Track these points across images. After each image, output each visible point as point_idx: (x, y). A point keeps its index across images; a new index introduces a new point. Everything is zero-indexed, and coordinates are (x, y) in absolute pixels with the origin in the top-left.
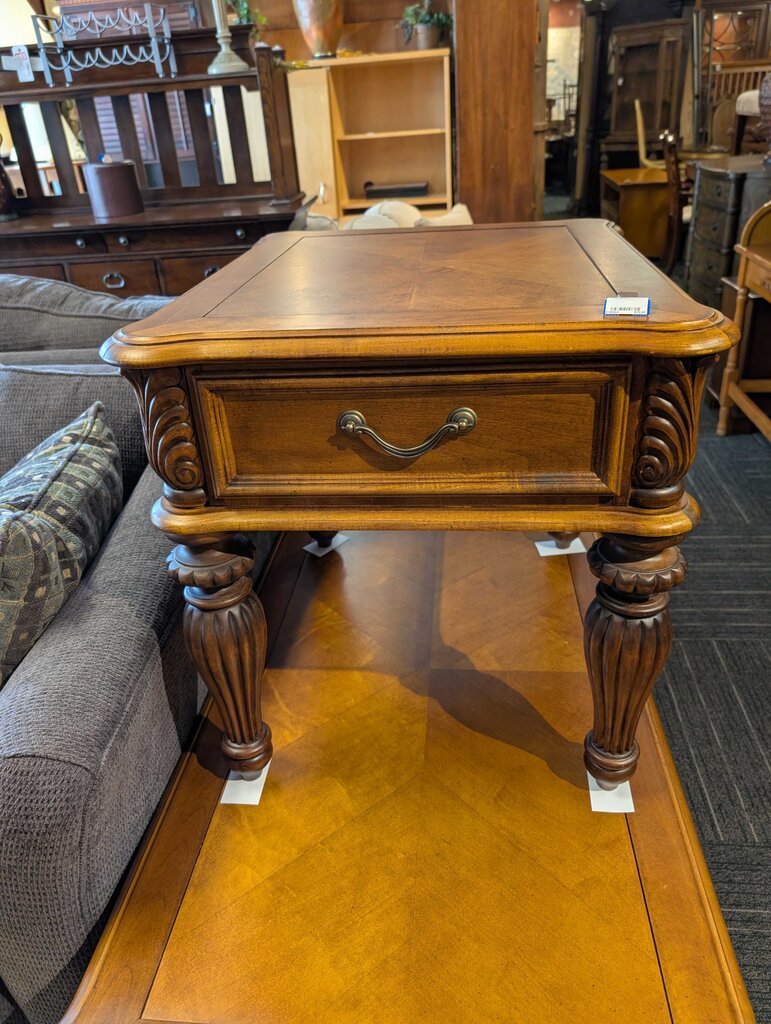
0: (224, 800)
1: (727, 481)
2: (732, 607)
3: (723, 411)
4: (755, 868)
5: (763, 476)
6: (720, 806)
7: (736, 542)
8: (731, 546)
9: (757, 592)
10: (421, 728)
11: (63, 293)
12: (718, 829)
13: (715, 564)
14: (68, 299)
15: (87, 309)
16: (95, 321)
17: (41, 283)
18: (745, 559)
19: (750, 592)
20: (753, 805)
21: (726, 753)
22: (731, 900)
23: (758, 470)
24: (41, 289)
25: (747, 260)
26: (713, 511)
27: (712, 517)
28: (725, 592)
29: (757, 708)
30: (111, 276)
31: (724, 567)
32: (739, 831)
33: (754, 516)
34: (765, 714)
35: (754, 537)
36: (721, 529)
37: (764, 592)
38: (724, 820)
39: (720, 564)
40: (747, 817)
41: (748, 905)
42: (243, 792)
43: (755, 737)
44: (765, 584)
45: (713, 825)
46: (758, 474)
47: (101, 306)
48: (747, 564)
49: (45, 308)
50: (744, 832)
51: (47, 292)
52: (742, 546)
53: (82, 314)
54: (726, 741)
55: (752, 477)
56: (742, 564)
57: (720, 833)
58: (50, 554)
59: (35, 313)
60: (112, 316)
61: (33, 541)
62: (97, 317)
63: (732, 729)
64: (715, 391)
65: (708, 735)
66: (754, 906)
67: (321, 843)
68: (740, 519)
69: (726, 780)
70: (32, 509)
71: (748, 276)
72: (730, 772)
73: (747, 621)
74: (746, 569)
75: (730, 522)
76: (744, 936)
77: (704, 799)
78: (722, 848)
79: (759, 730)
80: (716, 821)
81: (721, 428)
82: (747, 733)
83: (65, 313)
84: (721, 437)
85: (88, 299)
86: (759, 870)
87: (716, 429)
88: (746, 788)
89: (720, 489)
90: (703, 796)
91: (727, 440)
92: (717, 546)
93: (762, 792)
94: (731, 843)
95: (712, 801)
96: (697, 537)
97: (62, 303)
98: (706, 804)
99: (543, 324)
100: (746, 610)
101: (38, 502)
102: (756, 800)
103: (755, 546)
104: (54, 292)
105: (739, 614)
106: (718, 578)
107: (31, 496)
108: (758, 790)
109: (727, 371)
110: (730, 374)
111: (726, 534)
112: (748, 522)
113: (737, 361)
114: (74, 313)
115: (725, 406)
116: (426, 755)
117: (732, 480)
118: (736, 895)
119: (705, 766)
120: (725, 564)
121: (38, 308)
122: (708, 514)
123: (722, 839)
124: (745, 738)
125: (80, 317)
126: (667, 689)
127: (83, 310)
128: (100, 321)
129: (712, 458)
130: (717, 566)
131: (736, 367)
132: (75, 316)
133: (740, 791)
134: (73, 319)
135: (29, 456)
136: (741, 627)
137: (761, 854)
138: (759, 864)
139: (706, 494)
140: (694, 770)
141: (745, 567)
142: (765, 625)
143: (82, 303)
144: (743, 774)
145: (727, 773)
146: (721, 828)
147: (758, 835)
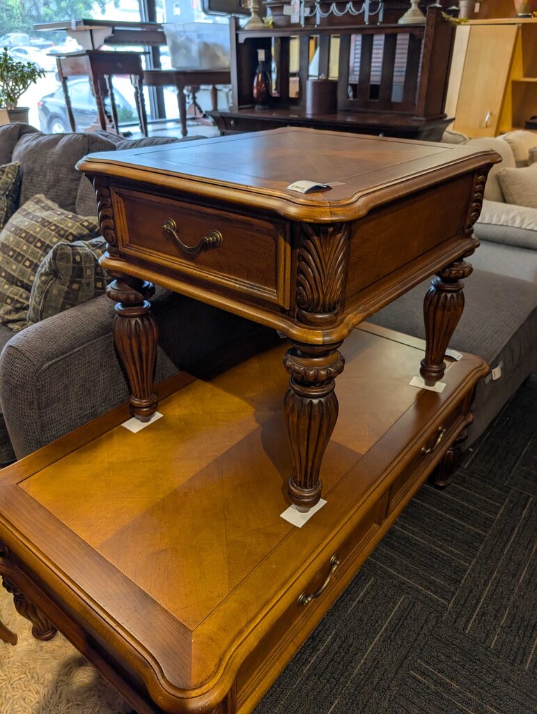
0: (124, 425)
4: (474, 660)
6: (484, 614)
12: (470, 625)
20: (510, 627)
21: (520, 587)
32: (484, 635)
38: (479, 623)
40: (498, 630)
41: (448, 676)
42: (134, 426)
45: (468, 621)
50: (487, 637)
54: (528, 581)
57: (469, 628)
58: (86, 270)
61: (74, 259)
65: (517, 571)
66: (452, 679)
67: (143, 461)
69: (504, 603)
72: (512, 599)
76: (428, 688)
77: (477, 604)
78: (461, 636)
80: (473, 620)
86: (476, 663)
88: (515, 615)
90: (478, 601)
93: (524, 624)
94: (471, 637)
95: (481, 608)
98: (476, 608)
102: (515, 626)
108: (523, 621)
116: (228, 450)
119: (497, 587)
123: (467, 632)
126: (513, 529)
133: (509, 614)
137: (487, 655)
138: (479, 660)
140: (486, 584)
144: (521, 607)
145: (509, 599)
146: (472, 626)
147: (496, 644)
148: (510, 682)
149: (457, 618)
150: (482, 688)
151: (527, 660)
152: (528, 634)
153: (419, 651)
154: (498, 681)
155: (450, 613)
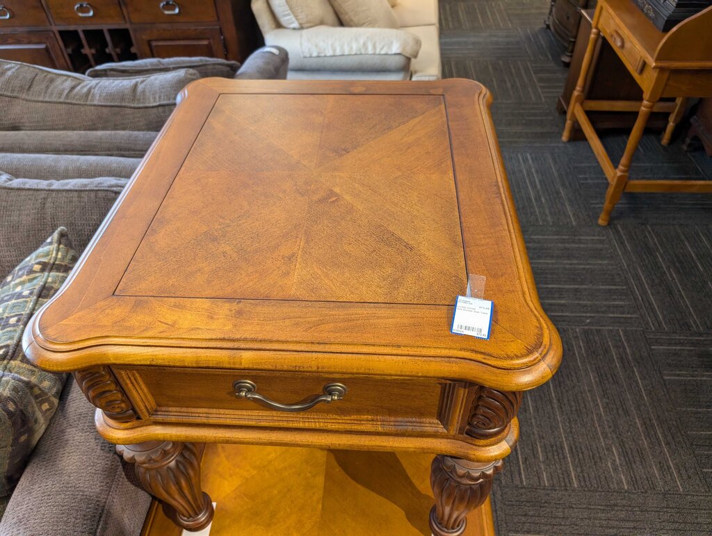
1: (563, 185)
2: (554, 298)
3: (569, 123)
4: (542, 505)
5: (589, 181)
6: (526, 459)
7: (563, 241)
8: (560, 245)
9: (572, 286)
10: (320, 480)
11: (29, 76)
12: (523, 476)
13: (546, 261)
14: (35, 83)
15: (52, 94)
16: (59, 106)
17: (9, 66)
18: (568, 257)
19: (567, 287)
20: (547, 459)
21: (535, 418)
22: (525, 528)
23: (587, 176)
24: (9, 73)
25: (602, 8)
26: (551, 213)
27: (549, 218)
28: (550, 286)
29: (560, 382)
30: (81, 6)
31: (552, 263)
32: (536, 478)
33: (579, 218)
34: (565, 388)
35: (577, 238)
36: (554, 230)
37: (577, 286)
38: (527, 470)
39: (549, 261)
40: (542, 466)
43: (556, 406)
44: (579, 280)
45: (520, 474)
46: (586, 179)
47: (63, 90)
48: (569, 262)
49: (15, 94)
50: (539, 478)
51: (15, 76)
52: (567, 245)
53: (47, 99)
54: (537, 409)
55: (582, 182)
56: (566, 261)
57: (524, 479)
59: (7, 99)
60: (74, 102)
62: (60, 103)
63: (541, 399)
64: (565, 102)
65: (525, 404)
68: (568, 220)
69: (533, 439)
70: (10, 360)
71: (601, 20)
72: (536, 433)
73: (562, 311)
74: (567, 266)
75: (561, 224)
78: (524, 490)
79: (559, 400)
80: (522, 470)
81: (565, 136)
82: (551, 402)
83: (33, 98)
84: (564, 143)
85: (52, 81)
86: (544, 507)
87: (561, 135)
88: (545, 446)
89: (558, 193)
91: (568, 145)
92: (550, 245)
93: (554, 449)
94: (530, 486)
95: (522, 455)
96: (537, 237)
97: (30, 87)
98: (518, 458)
99: (399, 346)
100: (563, 302)
101: (14, 352)
102: (550, 454)
103: (577, 246)
104: (21, 77)
105: (559, 305)
106: (547, 273)
107: (7, 346)
108: (552, 447)
109: (576, 93)
110: (578, 96)
111: (557, 235)
112: (574, 223)
113: (584, 87)
114: (41, 99)
115: (570, 120)
116: (323, 506)
117: (567, 184)
118: (529, 524)
120: (553, 261)
121: (9, 94)
122: (547, 215)
123: (525, 484)
124: (549, 407)
125: (46, 102)
127: (48, 95)
128: (64, 106)
129: (555, 162)
130: (548, 264)
131: (582, 91)
132: (42, 102)
133: (541, 447)
134: (40, 104)
135: (9, 278)
136: (558, 316)
137: (548, 494)
138: (546, 502)
139: (548, 198)
141: (567, 264)
142: (574, 315)
143: (47, 87)
144: (544, 435)
145: (534, 434)
146: (525, 475)
147: (548, 480)
148: (573, 506)
149: (511, 476)
150: (561, 525)
151: (572, 479)
152: (561, 456)
153: (505, 525)
154: (566, 511)
155: (505, 475)
